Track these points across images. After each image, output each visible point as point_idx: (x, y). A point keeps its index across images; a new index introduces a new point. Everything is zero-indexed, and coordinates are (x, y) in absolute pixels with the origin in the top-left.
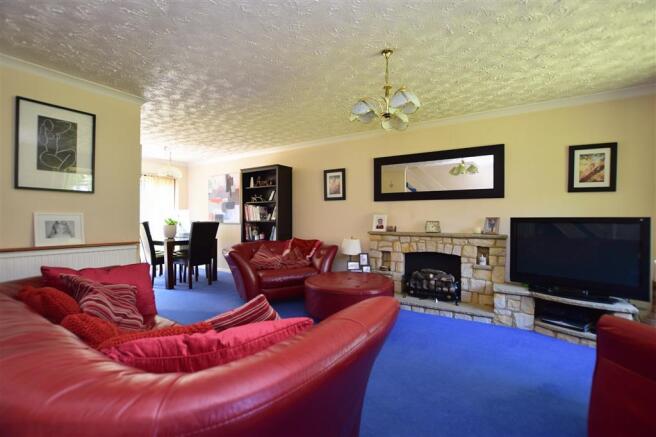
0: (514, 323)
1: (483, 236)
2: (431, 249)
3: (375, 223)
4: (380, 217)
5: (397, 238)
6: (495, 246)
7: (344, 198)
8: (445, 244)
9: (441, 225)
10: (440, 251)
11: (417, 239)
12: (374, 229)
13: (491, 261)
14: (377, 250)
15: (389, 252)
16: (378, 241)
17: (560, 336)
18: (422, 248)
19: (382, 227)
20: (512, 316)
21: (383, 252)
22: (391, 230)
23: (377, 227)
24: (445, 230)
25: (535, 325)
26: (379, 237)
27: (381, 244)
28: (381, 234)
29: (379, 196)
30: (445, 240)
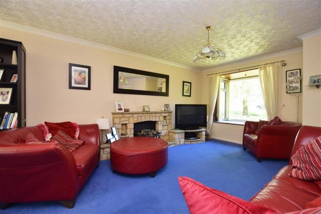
0: (180, 143)
1: (165, 112)
2: (147, 120)
3: (117, 107)
4: (119, 103)
5: (131, 115)
6: (169, 116)
7: (89, 88)
8: (152, 116)
9: (150, 107)
10: (151, 120)
11: (141, 115)
12: (118, 111)
13: (168, 122)
14: (119, 124)
15: (126, 124)
16: (120, 118)
17: (192, 143)
18: (143, 120)
19: (121, 109)
20: (180, 141)
21: (122, 124)
22: (127, 111)
23: (119, 110)
24: (151, 110)
25: (185, 141)
26: (121, 116)
27: (122, 120)
28: (122, 114)
29: (117, 90)
30: (153, 114)
